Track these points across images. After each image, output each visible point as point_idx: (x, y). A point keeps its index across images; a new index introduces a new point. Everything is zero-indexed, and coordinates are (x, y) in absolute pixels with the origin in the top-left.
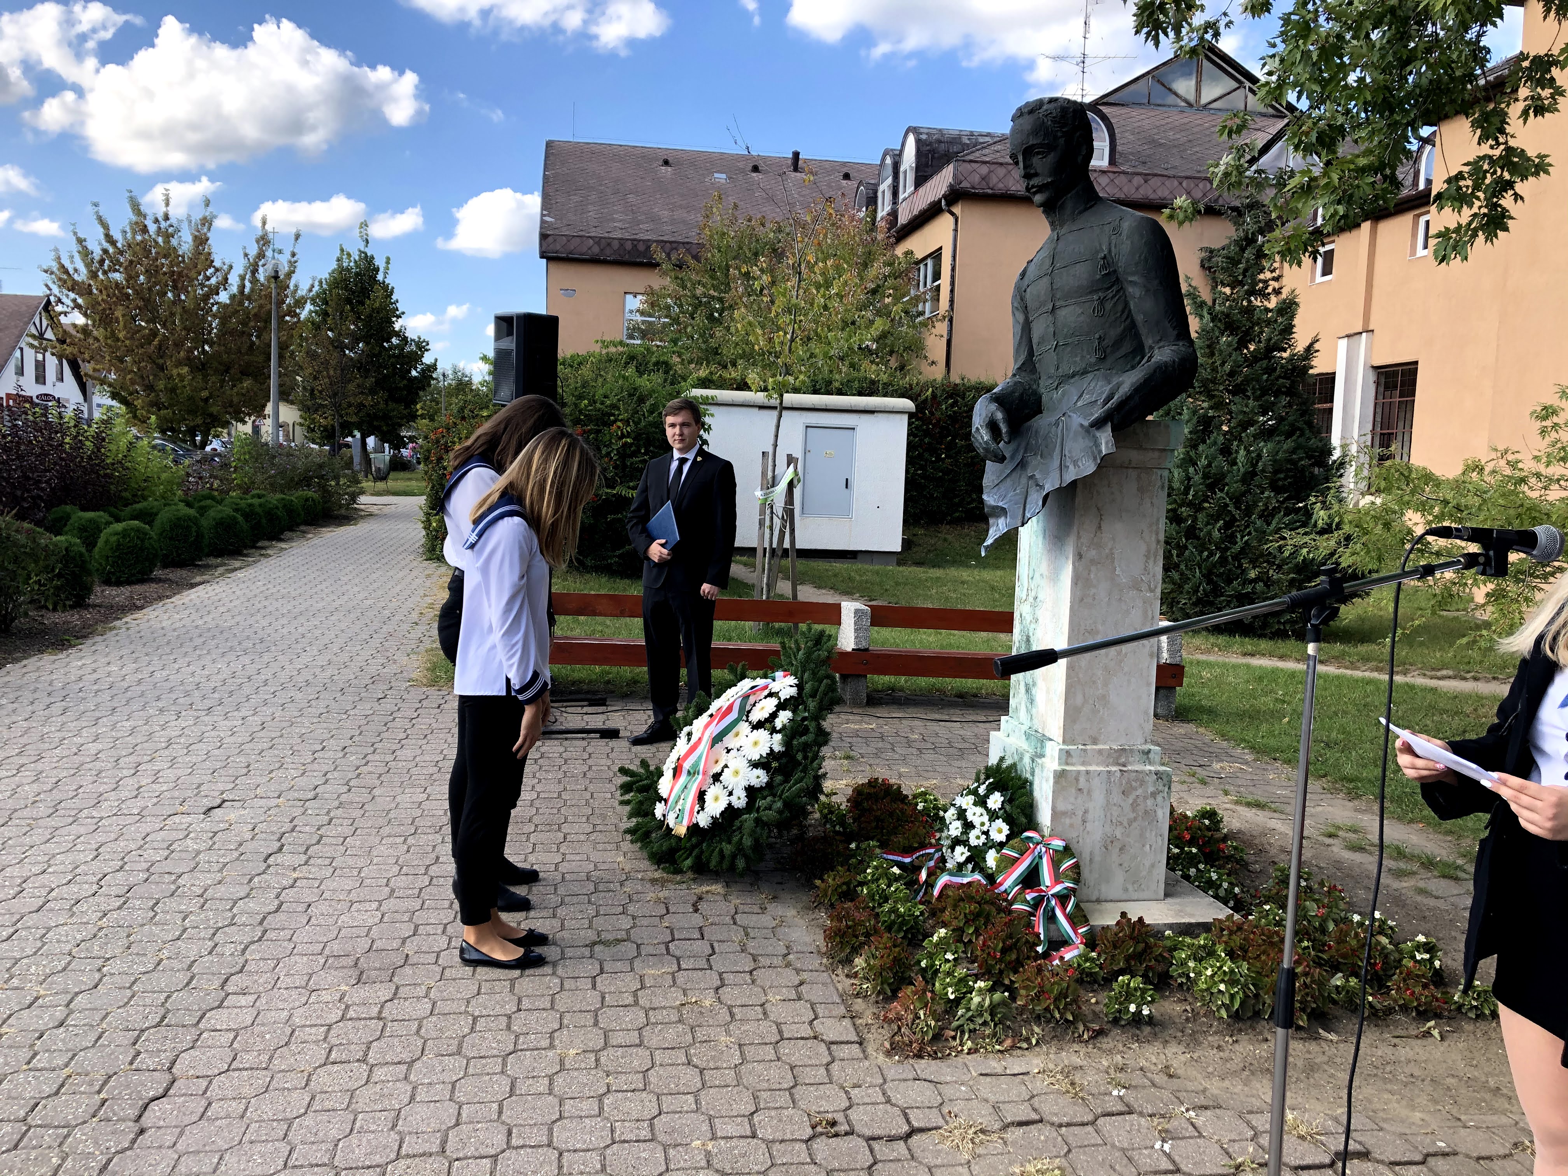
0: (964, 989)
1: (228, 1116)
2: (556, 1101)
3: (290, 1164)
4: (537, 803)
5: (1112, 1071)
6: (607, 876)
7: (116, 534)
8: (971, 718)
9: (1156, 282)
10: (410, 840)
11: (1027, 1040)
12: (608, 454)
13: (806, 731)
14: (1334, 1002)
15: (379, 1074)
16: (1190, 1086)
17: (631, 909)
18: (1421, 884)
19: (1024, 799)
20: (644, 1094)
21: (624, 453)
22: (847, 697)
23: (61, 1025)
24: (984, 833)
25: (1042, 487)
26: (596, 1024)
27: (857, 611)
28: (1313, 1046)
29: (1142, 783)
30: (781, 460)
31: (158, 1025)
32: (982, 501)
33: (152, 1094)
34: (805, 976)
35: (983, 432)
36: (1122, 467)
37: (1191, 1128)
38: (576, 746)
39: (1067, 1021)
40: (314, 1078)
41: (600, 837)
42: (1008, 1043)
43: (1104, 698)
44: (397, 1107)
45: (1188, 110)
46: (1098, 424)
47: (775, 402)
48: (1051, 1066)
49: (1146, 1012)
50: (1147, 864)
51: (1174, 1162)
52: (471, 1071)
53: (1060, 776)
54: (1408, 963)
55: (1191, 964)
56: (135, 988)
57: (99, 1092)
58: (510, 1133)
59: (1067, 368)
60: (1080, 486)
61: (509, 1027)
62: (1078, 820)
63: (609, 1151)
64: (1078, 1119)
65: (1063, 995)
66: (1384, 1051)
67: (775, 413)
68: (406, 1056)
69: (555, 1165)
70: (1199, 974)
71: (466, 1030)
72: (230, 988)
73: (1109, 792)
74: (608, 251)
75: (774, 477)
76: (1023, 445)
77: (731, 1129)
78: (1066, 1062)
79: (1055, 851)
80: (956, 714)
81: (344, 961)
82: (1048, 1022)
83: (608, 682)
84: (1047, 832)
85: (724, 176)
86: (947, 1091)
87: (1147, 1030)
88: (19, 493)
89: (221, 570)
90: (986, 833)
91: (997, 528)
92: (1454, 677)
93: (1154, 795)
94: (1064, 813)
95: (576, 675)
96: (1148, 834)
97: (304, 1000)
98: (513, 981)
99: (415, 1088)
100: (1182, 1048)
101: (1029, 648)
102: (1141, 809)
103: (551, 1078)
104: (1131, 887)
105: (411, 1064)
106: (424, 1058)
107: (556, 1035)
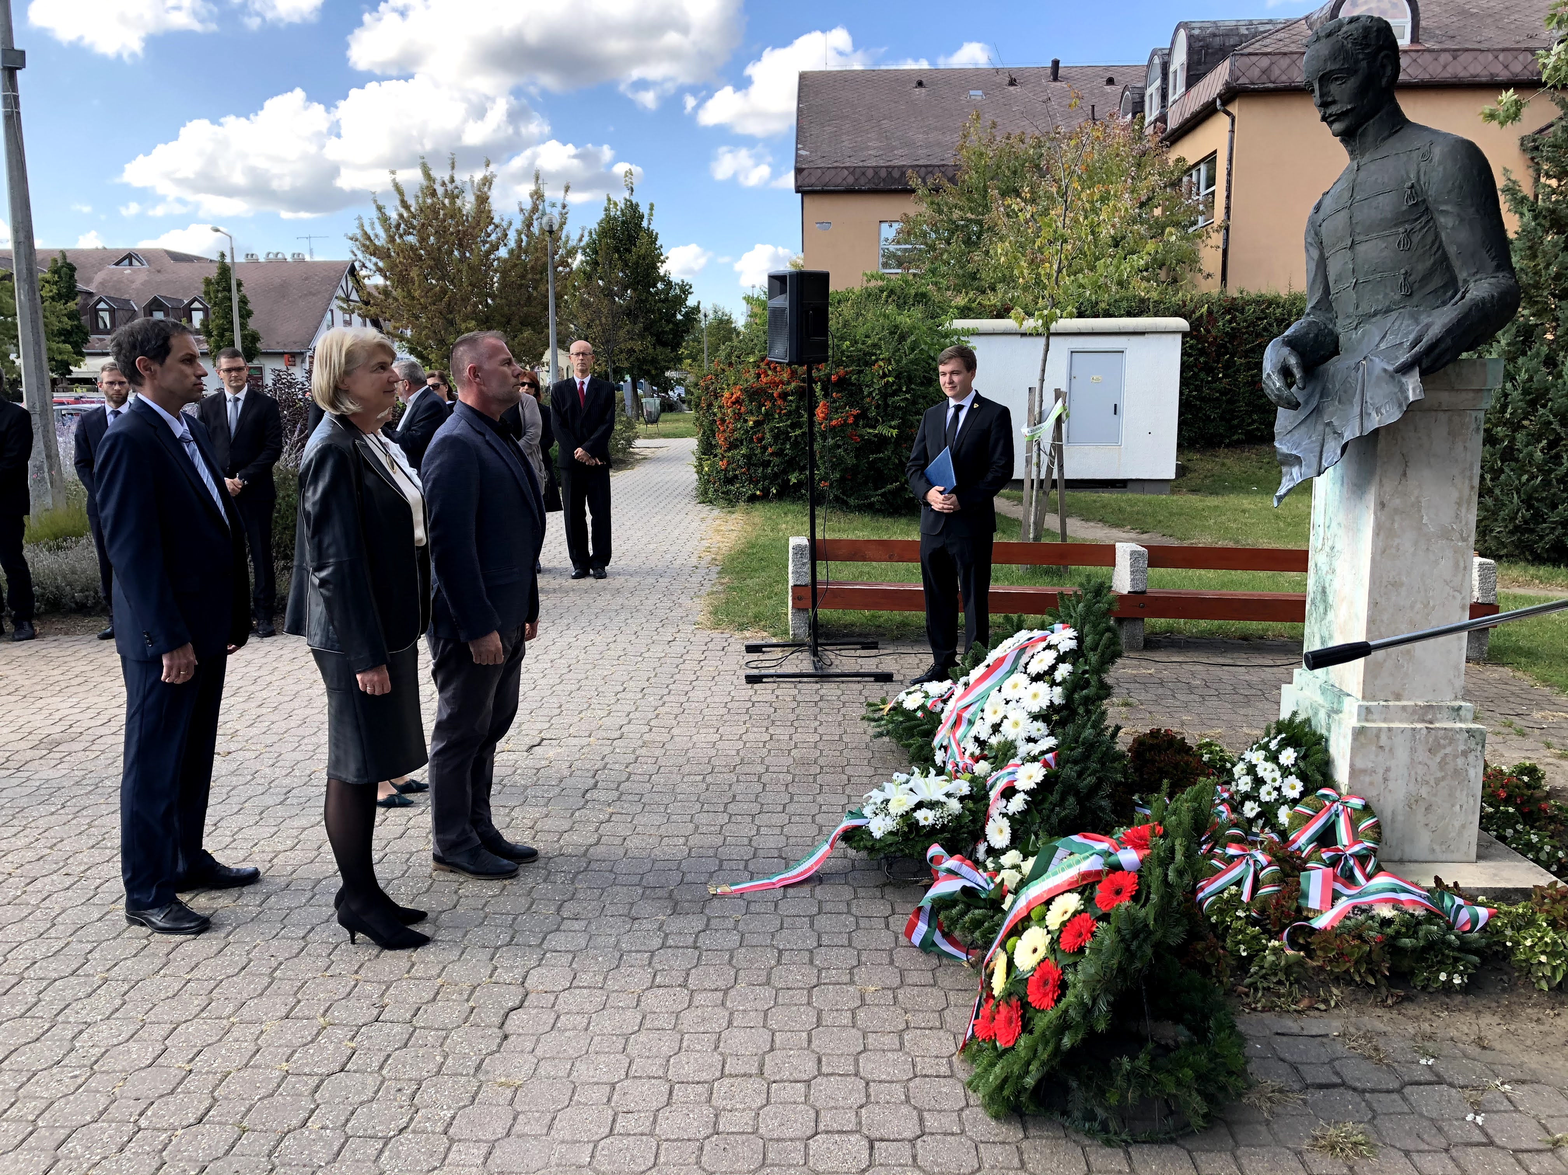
0: (1257, 947)
1: (574, 1028)
2: (860, 1033)
3: (631, 1074)
4: (820, 745)
5: (1419, 1039)
8: (1257, 662)
9: (1472, 210)
10: (709, 779)
11: (1326, 1001)
12: (871, 394)
13: (1087, 684)
15: (699, 999)
16: (1506, 1059)
19: (1319, 756)
20: (941, 1033)
21: (885, 395)
22: (1123, 640)
24: (1275, 789)
25: (1341, 435)
26: (892, 963)
27: (1133, 553)
29: (1452, 741)
30: (1049, 396)
31: (509, 944)
33: (510, 1005)
35: (1275, 377)
36: (1430, 410)
37: (1506, 1102)
39: (1368, 985)
40: (643, 999)
42: (1305, 1003)
43: (1409, 653)
44: (717, 1029)
46: (1405, 369)
48: (1352, 1030)
49: (1457, 981)
50: (1457, 824)
51: (1487, 1135)
52: (780, 1000)
53: (1359, 733)
55: (1509, 932)
56: (486, 909)
57: (468, 1000)
58: (819, 1061)
60: (1382, 433)
61: (811, 962)
62: (1379, 778)
63: (911, 1084)
64: (1384, 1087)
65: (1364, 958)
68: (721, 984)
69: (863, 1094)
70: (1517, 943)
71: (773, 962)
72: (565, 913)
73: (1413, 750)
74: (863, 181)
75: (1041, 413)
76: (1318, 390)
78: (1369, 1027)
79: (1355, 809)
80: (1239, 657)
81: (660, 893)
82: (1348, 984)
83: (879, 626)
84: (1344, 790)
85: (980, 93)
87: (1459, 999)
90: (1278, 789)
91: (1291, 477)
93: (1465, 754)
94: (1364, 771)
95: (848, 619)
96: (1458, 794)
97: (627, 927)
98: (812, 917)
99: (731, 1014)
100: (1496, 1019)
101: (1325, 601)
102: (1450, 768)
103: (853, 1012)
104: (1437, 848)
105: (726, 992)
106: (738, 987)
107: (855, 971)
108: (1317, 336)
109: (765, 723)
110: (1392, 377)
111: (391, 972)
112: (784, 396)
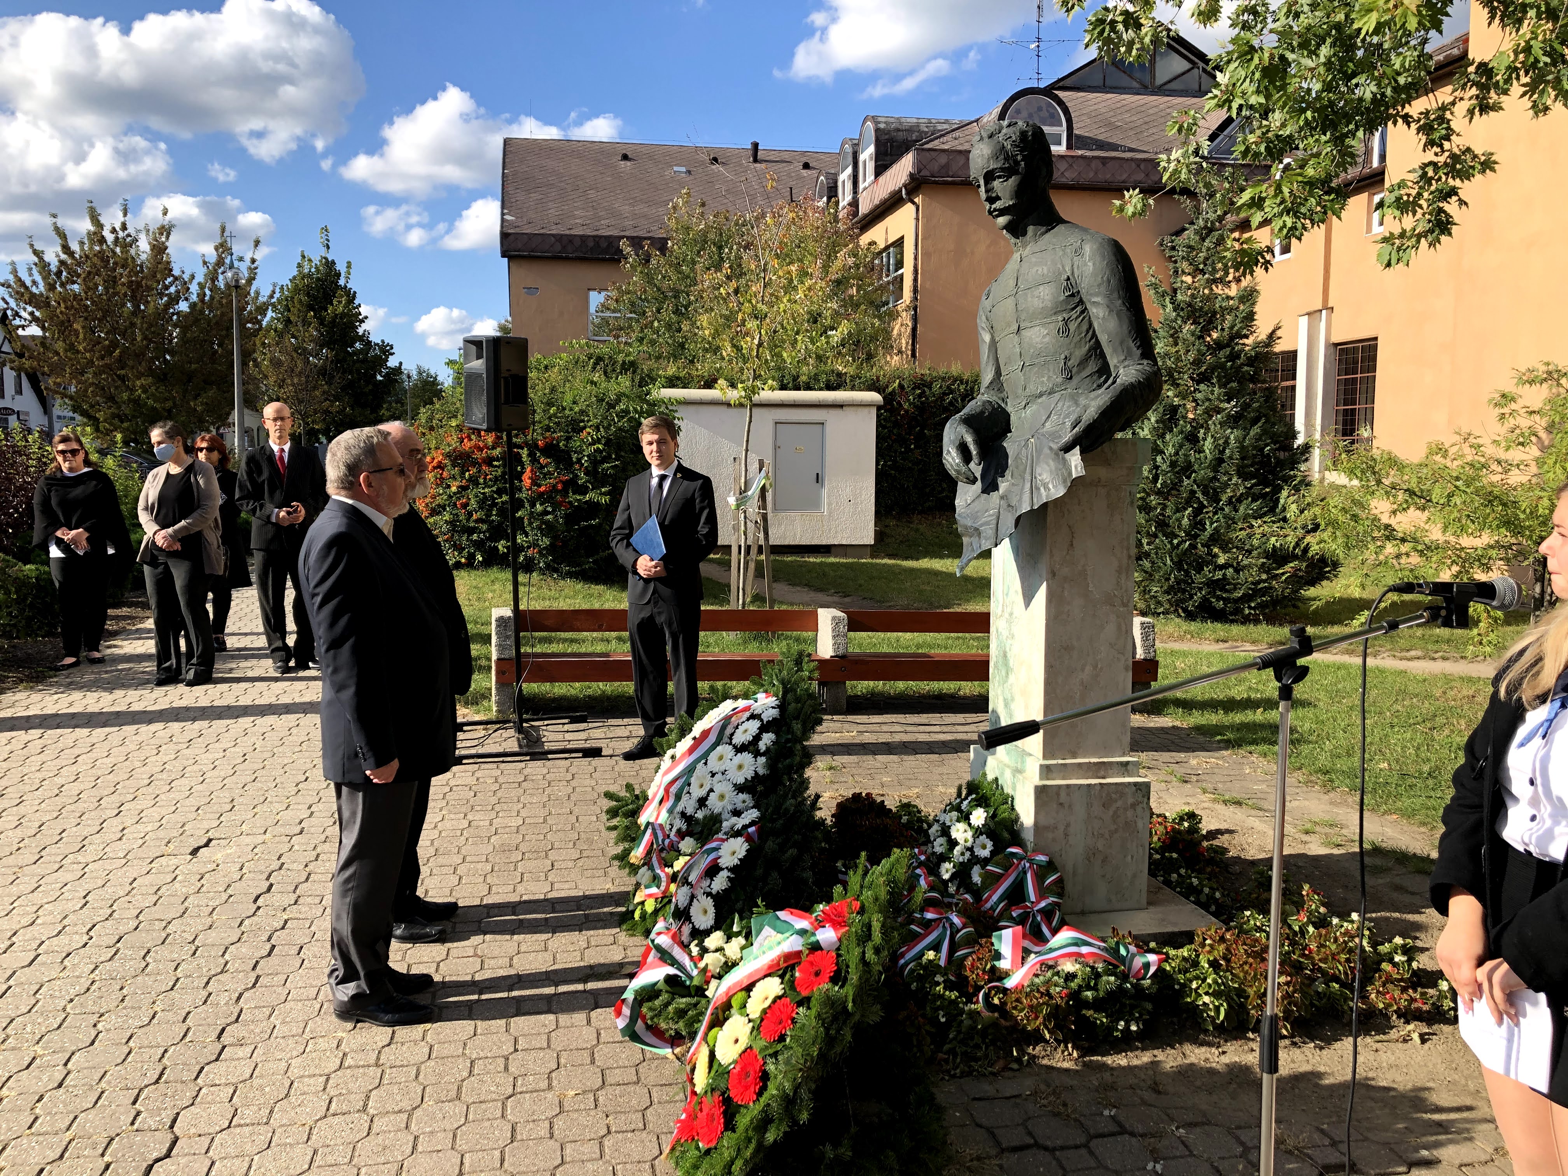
0: (954, 1010)
2: (558, 1145)
4: (523, 830)
5: (1102, 1090)
11: (1018, 1060)
12: (579, 460)
13: (789, 752)
15: (380, 1124)
16: (1178, 1100)
18: (1397, 880)
19: (1007, 814)
20: (644, 1134)
21: (595, 461)
22: (828, 704)
23: (60, 1085)
24: (968, 849)
26: (593, 1062)
27: (834, 618)
29: (1122, 795)
30: (753, 466)
31: (157, 1082)
33: (155, 1155)
36: (1091, 485)
37: (1181, 1147)
38: (558, 767)
39: (1056, 1039)
40: (315, 1131)
41: (588, 863)
42: (999, 1064)
44: (400, 1158)
45: (1144, 91)
48: (1042, 1086)
49: (1133, 1027)
50: (1129, 874)
52: (471, 1117)
53: (1041, 792)
54: (1386, 966)
55: (1176, 976)
56: (131, 1044)
57: (103, 1155)
61: (506, 1068)
62: (1060, 834)
64: (1071, 1143)
65: (1053, 1015)
66: (1366, 1056)
68: (406, 1105)
70: (1184, 986)
71: (465, 1074)
72: (226, 1039)
73: (1089, 805)
74: (570, 248)
75: (746, 482)
78: (1057, 1083)
79: (1039, 866)
82: (1038, 1041)
83: (588, 699)
84: (1030, 847)
85: (683, 169)
87: (1138, 1041)
90: (971, 849)
92: (1423, 658)
93: (1134, 806)
94: (1046, 828)
95: (557, 693)
96: (1129, 845)
97: (301, 1048)
98: (508, 1019)
99: (416, 1138)
101: (1006, 663)
102: (1121, 820)
103: (551, 1121)
104: (1113, 898)
105: (411, 1113)
106: (424, 1105)
107: (554, 1075)
110: (1057, 454)
112: (489, 461)
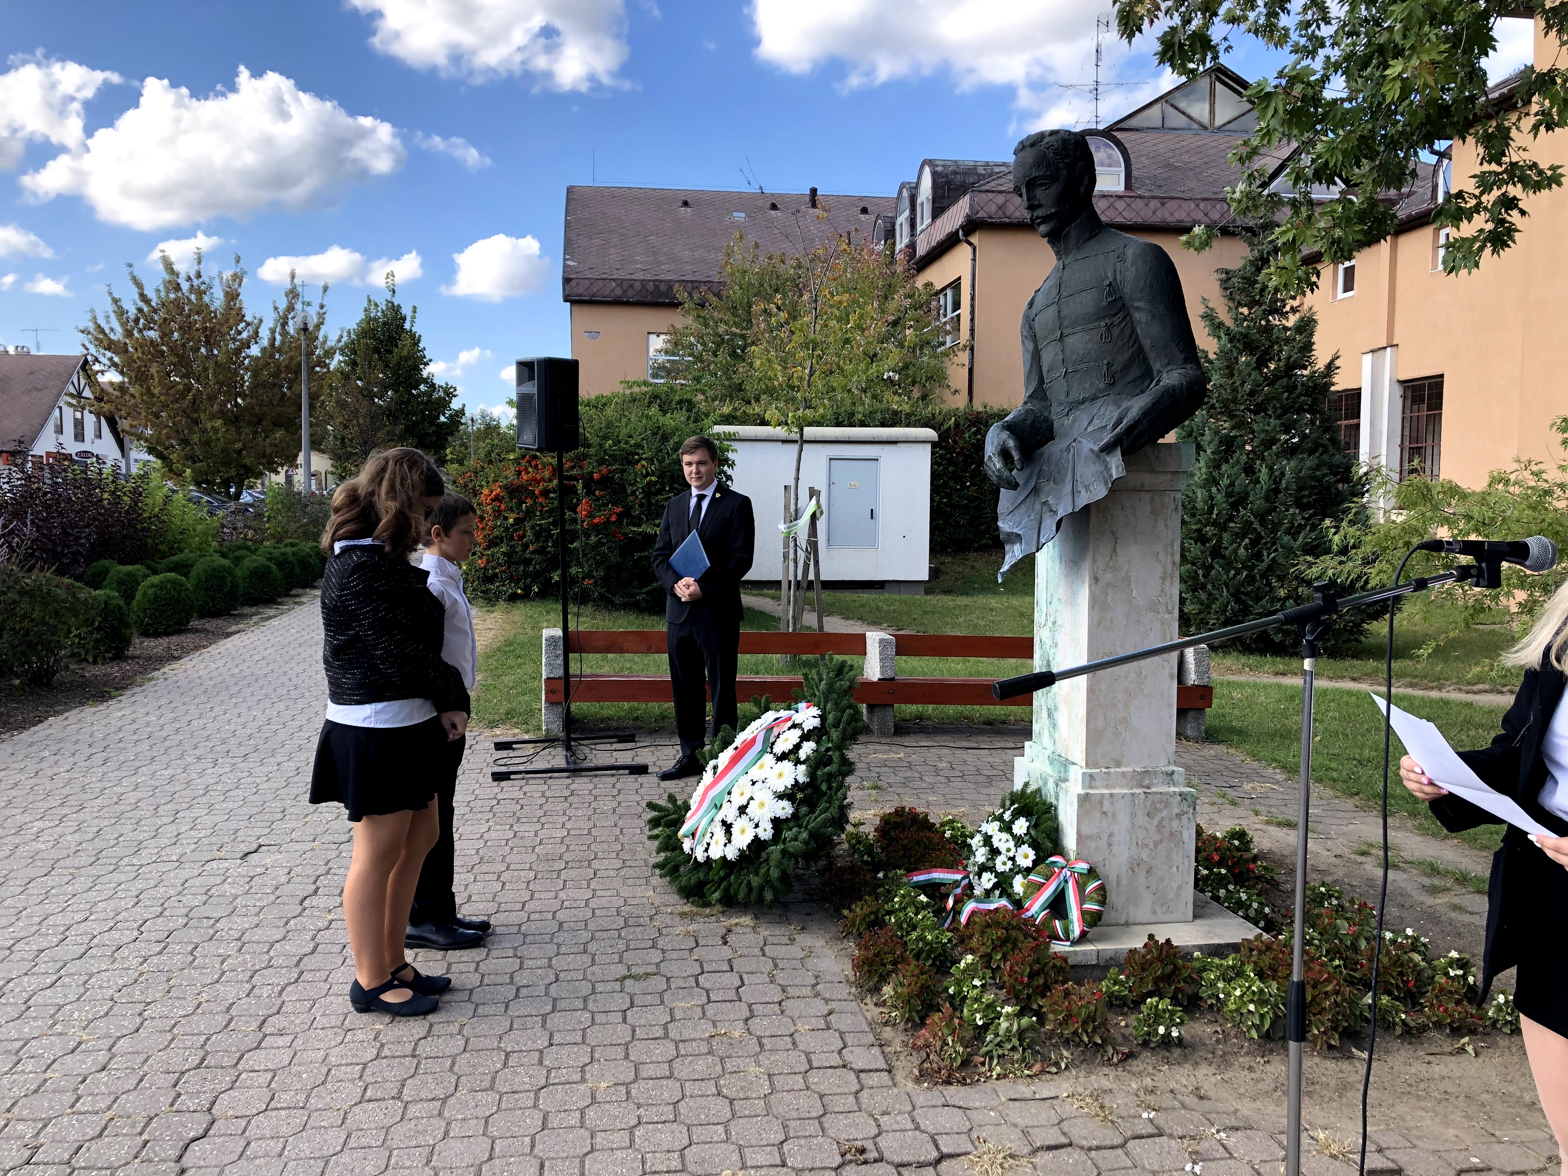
0: (992, 1013)
1: (266, 1155)
2: (588, 1133)
4: (567, 841)
5: (1141, 1093)
6: (636, 912)
7: (153, 586)
8: (999, 745)
9: (1162, 307)
11: (1057, 1064)
12: (634, 492)
13: (830, 761)
14: (1367, 1021)
15: (413, 1110)
16: (1220, 1107)
17: (661, 943)
18: (1456, 900)
19: (1049, 824)
20: (675, 1125)
21: (649, 492)
22: (875, 727)
23: (104, 1068)
24: (1010, 859)
25: (1055, 513)
26: (627, 1057)
27: (881, 641)
28: (1345, 1066)
29: (1167, 805)
30: (804, 493)
31: (198, 1067)
32: (997, 529)
33: (192, 1134)
34: (833, 1005)
36: (1134, 490)
37: (1221, 1149)
38: (605, 783)
39: (1096, 1044)
40: (349, 1116)
41: (629, 872)
42: (1037, 1067)
43: (1125, 721)
44: (431, 1142)
45: (1202, 132)
46: (1108, 449)
47: (795, 436)
48: (1080, 1090)
49: (1175, 1034)
50: (1175, 885)
52: (503, 1106)
53: (1084, 800)
54: (1441, 979)
55: (1220, 985)
56: (175, 1031)
57: (141, 1134)
58: (542, 1166)
59: (1076, 395)
61: (541, 1062)
62: (1103, 843)
64: (1108, 1143)
65: (1091, 1018)
66: (1418, 1068)
67: (796, 447)
68: (440, 1093)
70: (1228, 995)
71: (499, 1066)
72: (267, 1029)
73: (1133, 815)
74: (630, 293)
75: (796, 510)
77: (761, 1158)
78: (1096, 1086)
79: (1080, 874)
80: (985, 741)
82: (1077, 1045)
83: (637, 718)
84: (1072, 856)
85: (743, 215)
86: (975, 1116)
87: (1177, 1052)
88: (59, 549)
89: (255, 618)
90: (1012, 859)
91: (1014, 554)
92: (1491, 691)
93: (1179, 816)
94: (1089, 837)
95: (605, 713)
96: (1174, 856)
97: (339, 1039)
98: (544, 1017)
99: (449, 1124)
100: (1213, 1070)
102: (1166, 831)
103: (582, 1111)
104: (1158, 910)
105: (444, 1100)
106: (458, 1094)
107: (587, 1068)
108: (1034, 422)
109: (510, 821)
110: (1098, 456)
111: (51, 1108)
112: (545, 493)
